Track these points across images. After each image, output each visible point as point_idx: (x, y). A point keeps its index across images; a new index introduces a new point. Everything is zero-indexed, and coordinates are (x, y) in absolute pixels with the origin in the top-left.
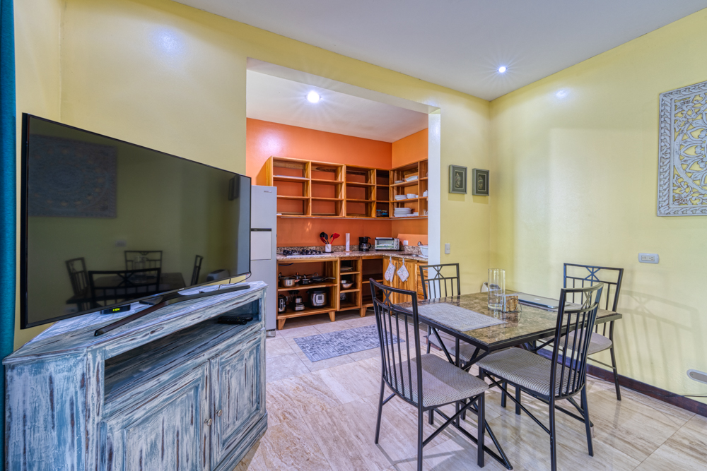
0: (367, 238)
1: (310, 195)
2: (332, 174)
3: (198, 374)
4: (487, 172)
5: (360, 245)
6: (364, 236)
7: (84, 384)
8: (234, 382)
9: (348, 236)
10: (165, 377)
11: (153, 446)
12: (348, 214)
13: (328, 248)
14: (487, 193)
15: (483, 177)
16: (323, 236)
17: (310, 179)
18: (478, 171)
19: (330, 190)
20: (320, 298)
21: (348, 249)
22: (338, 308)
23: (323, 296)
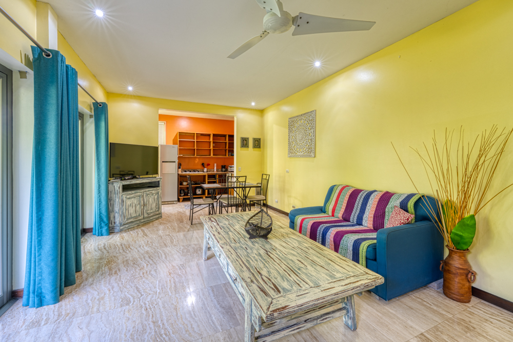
0: (225, 166)
1: (195, 148)
2: (208, 137)
3: (141, 194)
4: (260, 139)
5: (222, 169)
6: (223, 165)
7: (119, 188)
8: (150, 200)
9: (215, 164)
10: (133, 192)
11: (131, 204)
12: (214, 155)
13: (205, 170)
14: (260, 147)
15: (258, 141)
16: (203, 164)
17: (195, 140)
18: (254, 139)
19: (207, 145)
20: (199, 191)
21: (215, 170)
22: (206, 195)
23: (200, 190)
